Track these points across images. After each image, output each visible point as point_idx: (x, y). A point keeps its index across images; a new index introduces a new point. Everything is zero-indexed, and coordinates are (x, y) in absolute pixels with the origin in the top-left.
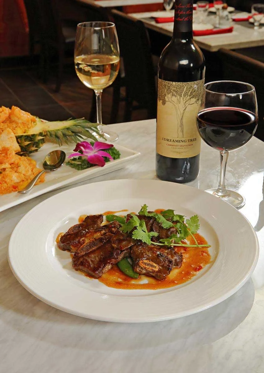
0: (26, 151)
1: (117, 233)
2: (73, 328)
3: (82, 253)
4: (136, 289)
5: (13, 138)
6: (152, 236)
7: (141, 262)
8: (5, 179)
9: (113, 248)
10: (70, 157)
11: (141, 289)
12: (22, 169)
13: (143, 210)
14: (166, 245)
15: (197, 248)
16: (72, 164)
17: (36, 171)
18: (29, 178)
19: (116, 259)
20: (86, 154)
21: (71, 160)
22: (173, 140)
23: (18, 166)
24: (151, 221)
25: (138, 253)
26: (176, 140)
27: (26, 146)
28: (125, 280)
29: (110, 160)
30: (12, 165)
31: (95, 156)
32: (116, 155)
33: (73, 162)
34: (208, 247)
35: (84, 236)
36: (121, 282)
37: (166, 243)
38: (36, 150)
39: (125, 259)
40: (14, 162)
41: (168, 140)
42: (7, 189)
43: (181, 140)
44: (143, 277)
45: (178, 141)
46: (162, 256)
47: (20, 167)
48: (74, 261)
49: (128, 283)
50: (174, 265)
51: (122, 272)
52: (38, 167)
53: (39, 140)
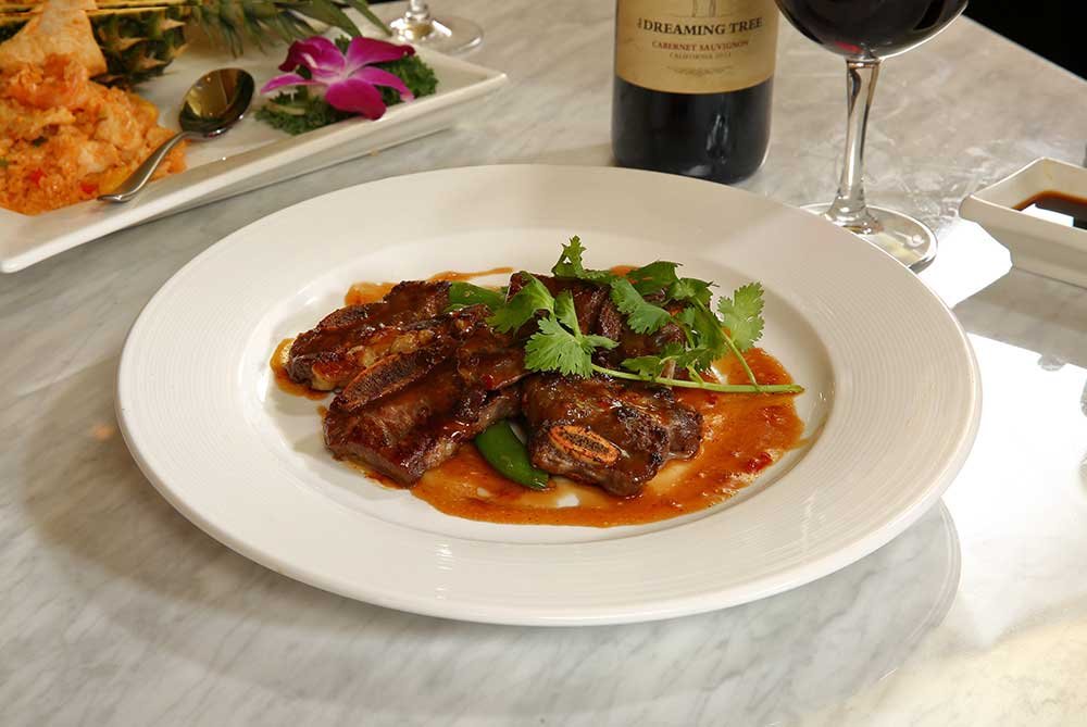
0: (124, 71)
1: (479, 333)
2: (324, 641)
3: (356, 399)
4: (538, 522)
5: (82, 23)
6: (595, 348)
7: (555, 431)
8: (57, 160)
9: (461, 382)
10: (268, 88)
11: (557, 522)
12: (112, 128)
13: (567, 260)
14: (645, 379)
15: (755, 396)
16: (273, 115)
17: (155, 138)
18: (134, 158)
19: (471, 422)
20: (319, 79)
21: (271, 100)
22: (678, 26)
23: (98, 118)
24: (595, 299)
25: (548, 403)
26: (687, 27)
27: (124, 52)
28: (501, 493)
29: (403, 98)
30: (80, 114)
31: (352, 84)
32: (423, 83)
33: (280, 108)
34: (794, 393)
35: (366, 341)
36: (488, 499)
37: (645, 375)
38: (158, 71)
39: (502, 422)
40: (87, 104)
41: (657, 27)
42: (63, 193)
43: (706, 28)
44: (561, 482)
45: (692, 30)
46: (629, 414)
47: (103, 123)
48: (331, 428)
49: (512, 503)
50: (672, 450)
51: (491, 469)
52: (161, 123)
53: (167, 33)
